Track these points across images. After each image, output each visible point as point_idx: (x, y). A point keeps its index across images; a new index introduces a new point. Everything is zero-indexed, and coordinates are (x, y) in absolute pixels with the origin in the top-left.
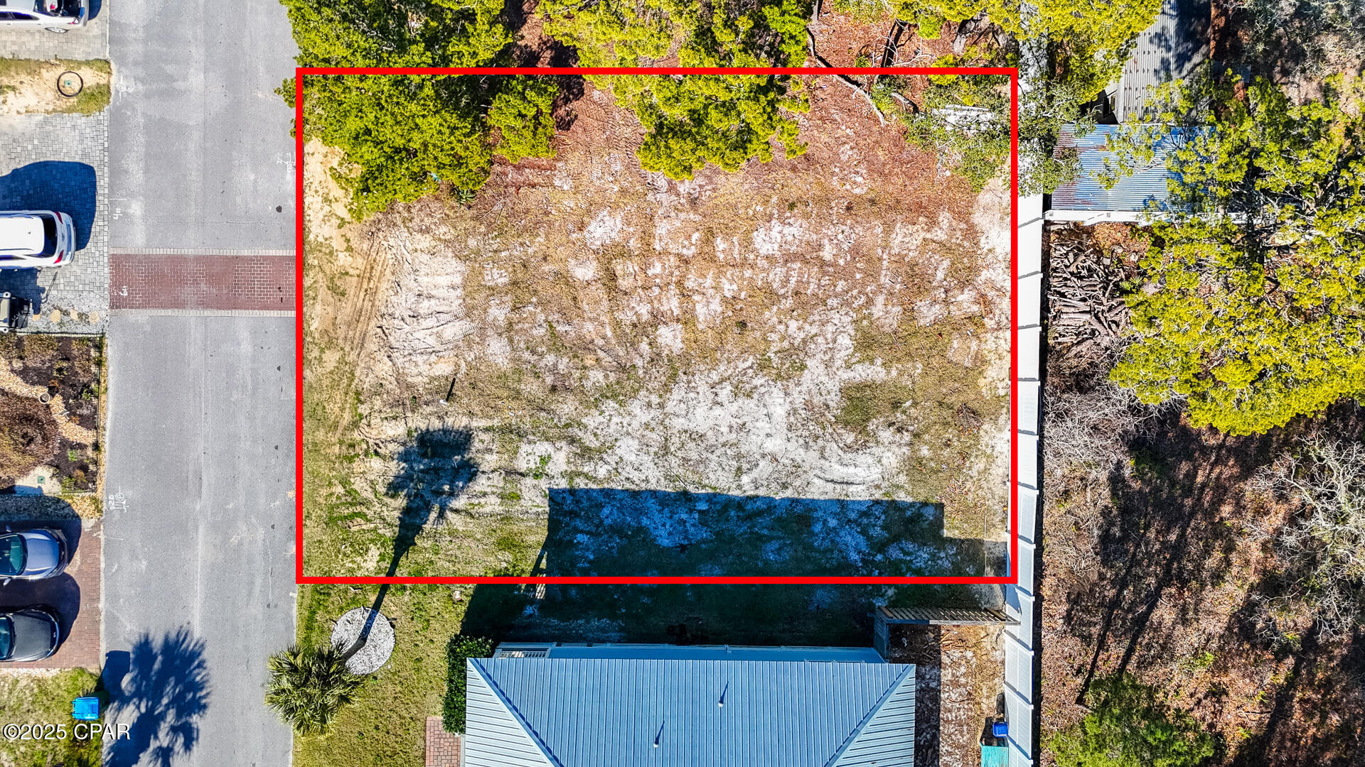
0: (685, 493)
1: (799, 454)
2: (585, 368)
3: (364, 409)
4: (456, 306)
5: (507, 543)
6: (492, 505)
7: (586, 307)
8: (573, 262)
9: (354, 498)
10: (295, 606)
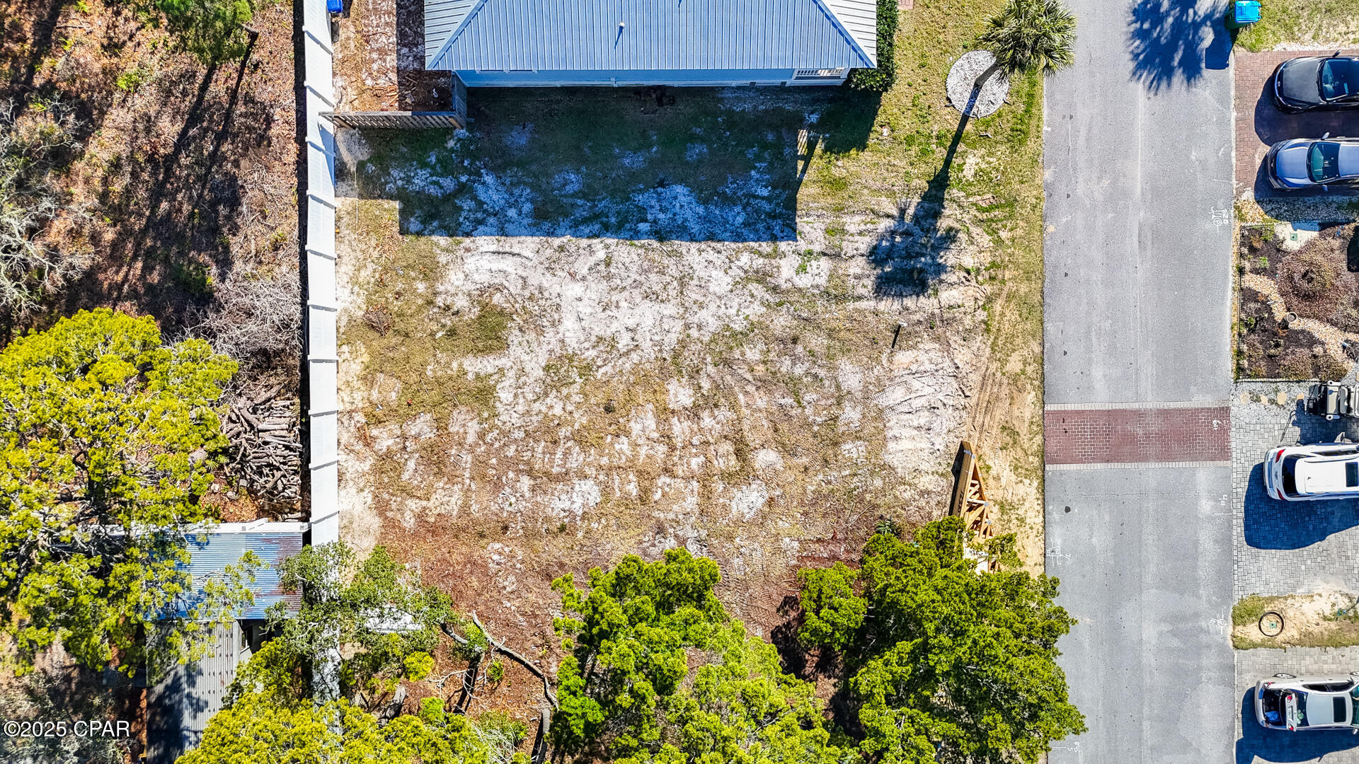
0: (661, 239)
1: (548, 281)
2: (765, 362)
3: (982, 315)
4: (893, 419)
5: (838, 185)
6: (853, 223)
7: (765, 422)
8: (779, 467)
9: (989, 227)
10: (1045, 117)
